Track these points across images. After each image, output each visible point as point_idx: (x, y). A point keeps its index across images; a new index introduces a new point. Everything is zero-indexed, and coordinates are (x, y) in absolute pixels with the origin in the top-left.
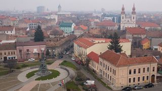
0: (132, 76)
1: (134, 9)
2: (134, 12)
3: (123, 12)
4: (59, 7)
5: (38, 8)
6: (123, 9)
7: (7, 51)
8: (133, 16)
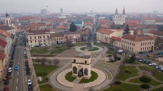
0: (142, 47)
1: (124, 11)
2: (124, 13)
3: (117, 13)
4: (61, 9)
5: (42, 10)
6: (117, 11)
7: (58, 38)
8: (123, 15)
